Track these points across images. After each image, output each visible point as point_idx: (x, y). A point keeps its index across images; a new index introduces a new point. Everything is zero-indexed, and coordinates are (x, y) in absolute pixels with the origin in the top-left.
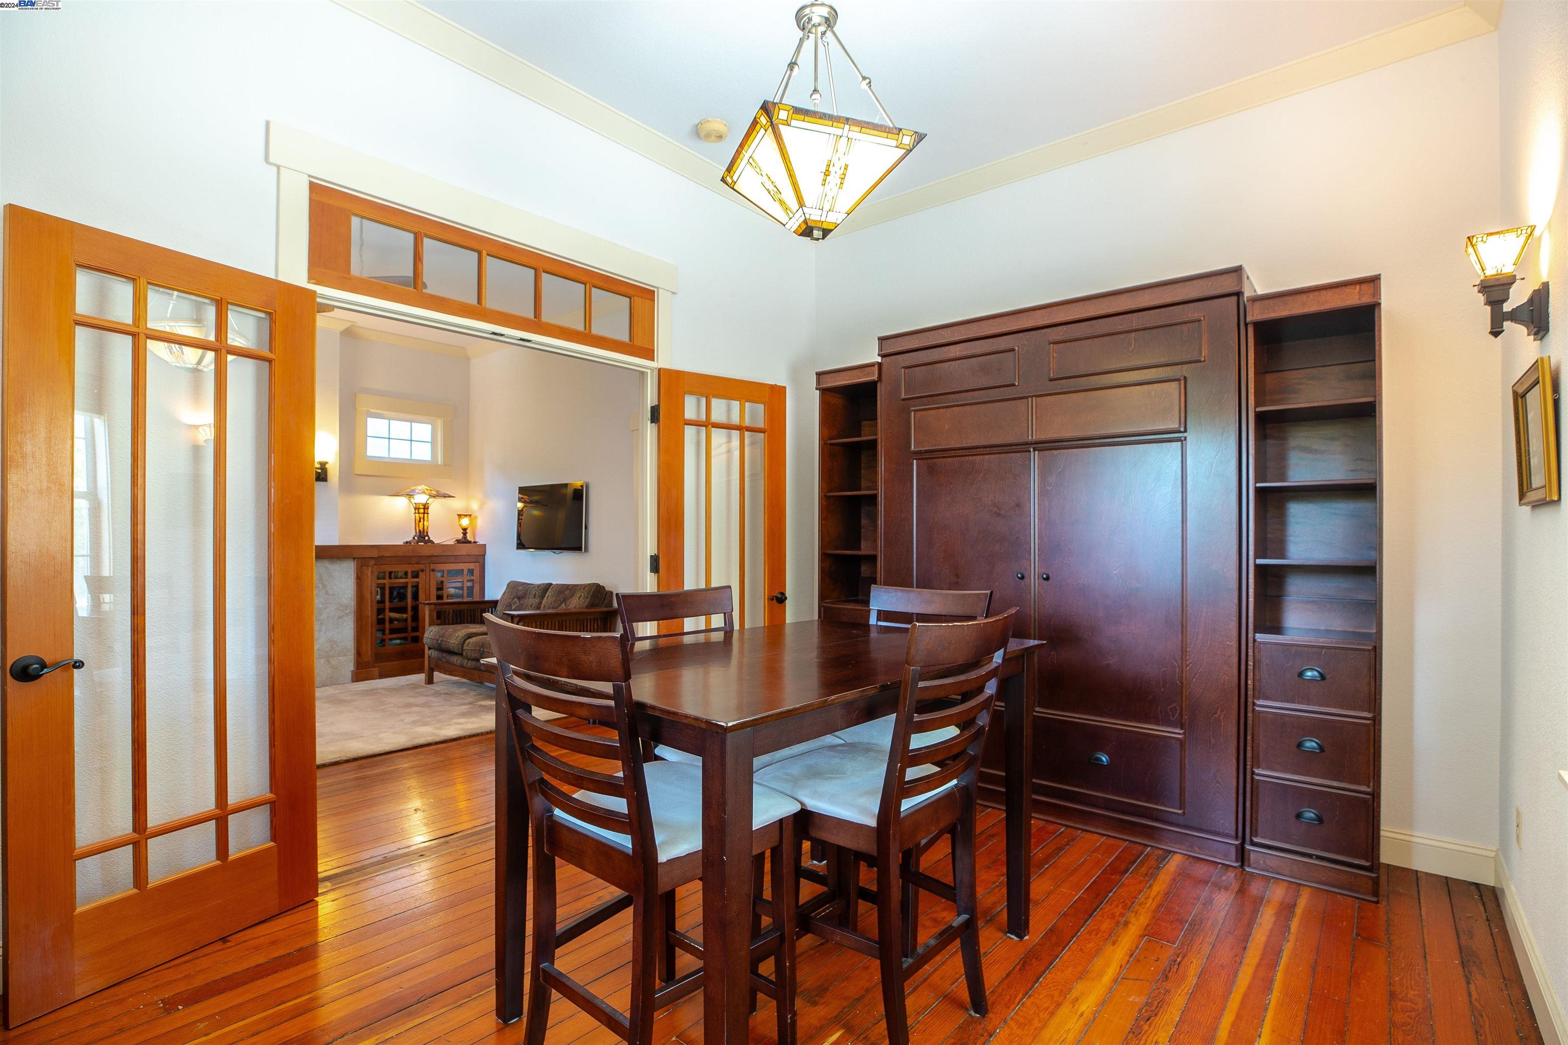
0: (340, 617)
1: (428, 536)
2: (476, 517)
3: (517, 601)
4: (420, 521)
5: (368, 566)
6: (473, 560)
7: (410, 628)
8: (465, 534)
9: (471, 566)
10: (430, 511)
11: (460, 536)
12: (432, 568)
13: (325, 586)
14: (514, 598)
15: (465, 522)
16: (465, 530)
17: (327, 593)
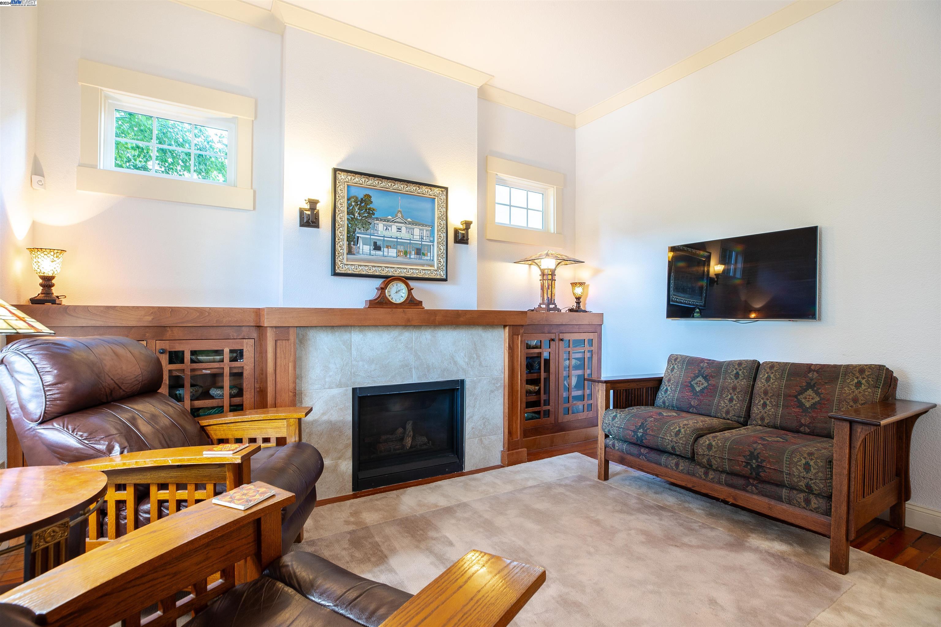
0: (492, 391)
1: (554, 304)
2: (588, 285)
3: (703, 381)
4: (548, 288)
5: (518, 335)
6: (591, 330)
7: (542, 402)
8: (578, 303)
9: (591, 336)
10: (556, 278)
11: (573, 305)
12: (561, 337)
13: (478, 357)
14: (698, 377)
15: (579, 291)
16: (578, 299)
17: (480, 364)
